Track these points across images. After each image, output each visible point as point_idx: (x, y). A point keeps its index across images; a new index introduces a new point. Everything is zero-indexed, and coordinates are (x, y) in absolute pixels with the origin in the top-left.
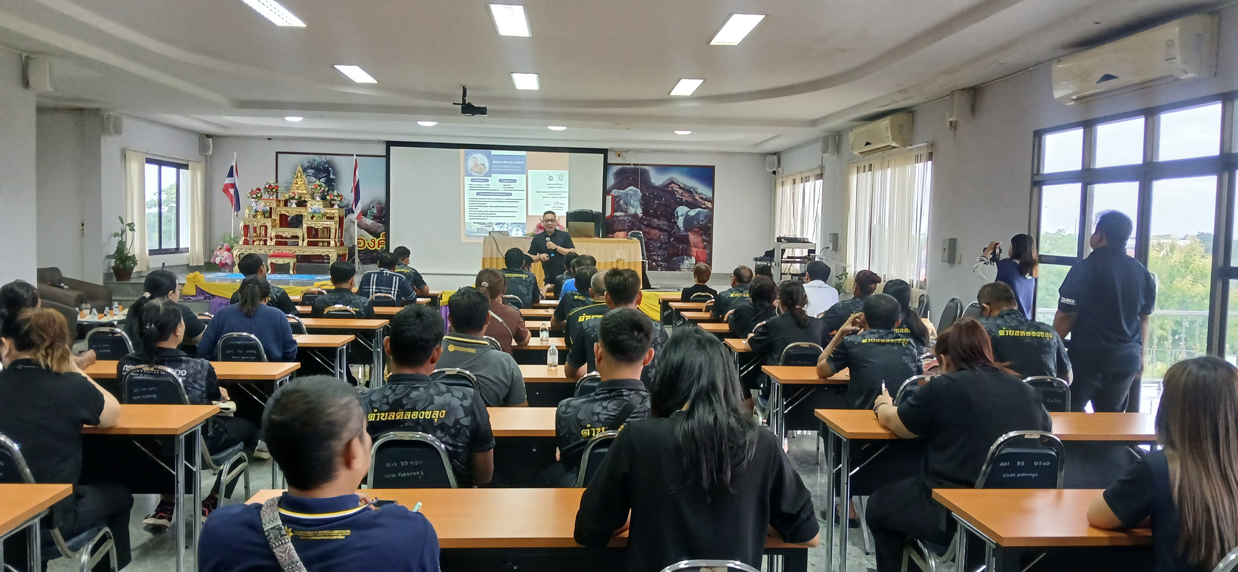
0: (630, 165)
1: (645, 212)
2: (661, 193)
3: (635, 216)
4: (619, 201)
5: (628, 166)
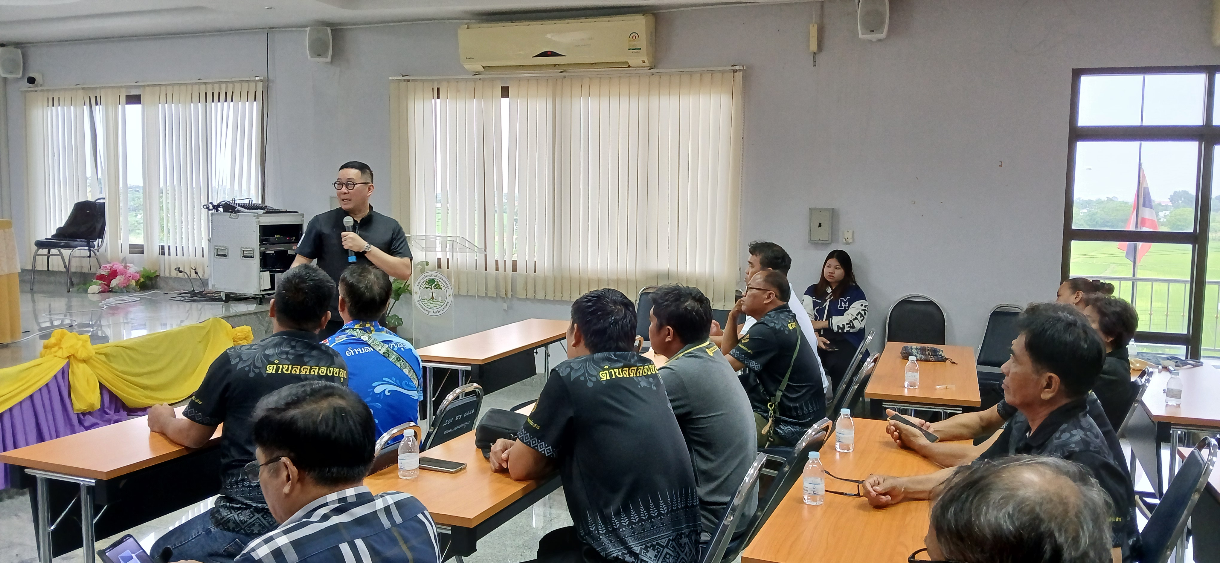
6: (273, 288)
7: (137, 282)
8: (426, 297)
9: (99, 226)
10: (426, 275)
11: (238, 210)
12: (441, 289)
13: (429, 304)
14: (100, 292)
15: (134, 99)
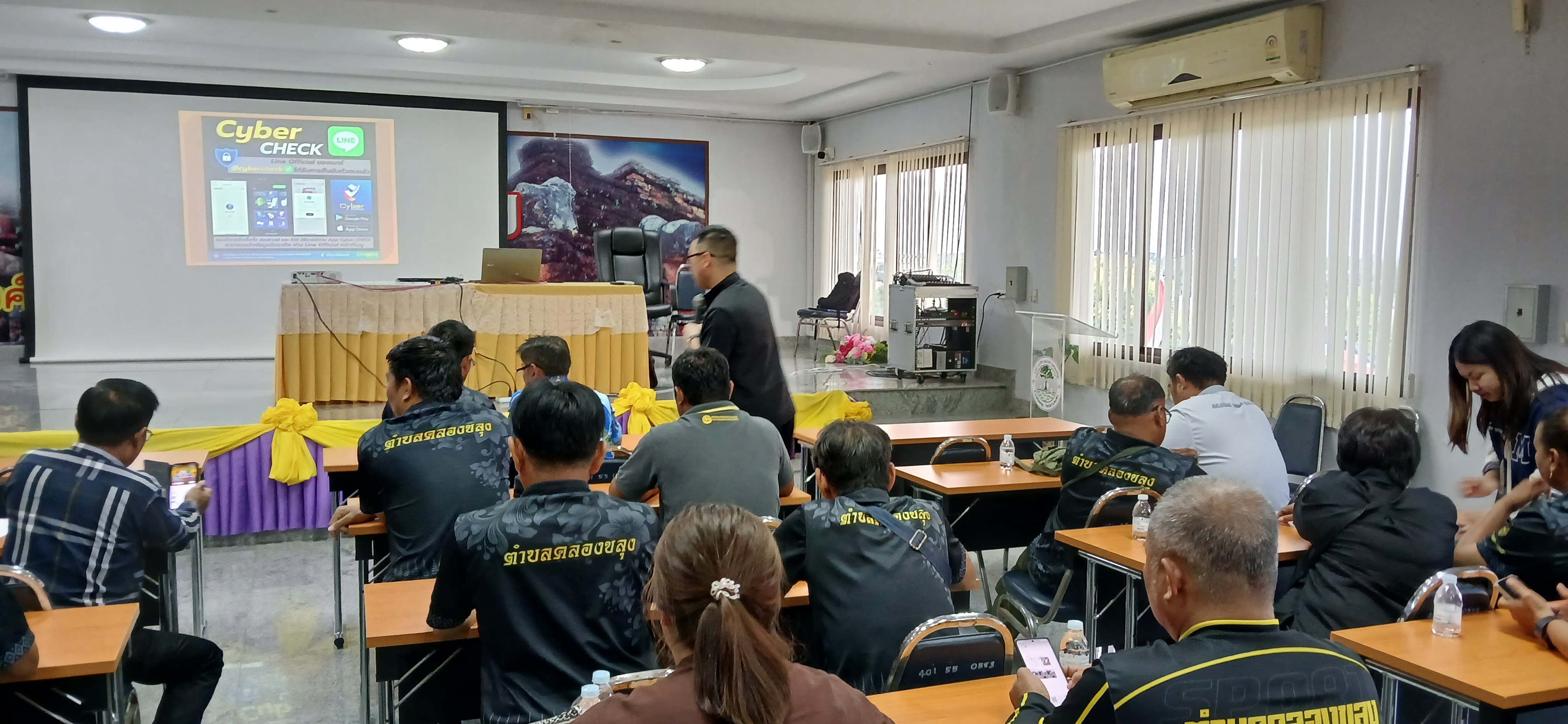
0: (551, 135)
1: (584, 226)
2: (613, 191)
3: (564, 234)
4: (531, 206)
5: (548, 138)
6: (934, 367)
7: (869, 355)
8: (1040, 387)
9: (854, 297)
10: (1041, 360)
11: (909, 282)
12: (1053, 378)
13: (1043, 396)
14: (833, 363)
15: (882, 169)
